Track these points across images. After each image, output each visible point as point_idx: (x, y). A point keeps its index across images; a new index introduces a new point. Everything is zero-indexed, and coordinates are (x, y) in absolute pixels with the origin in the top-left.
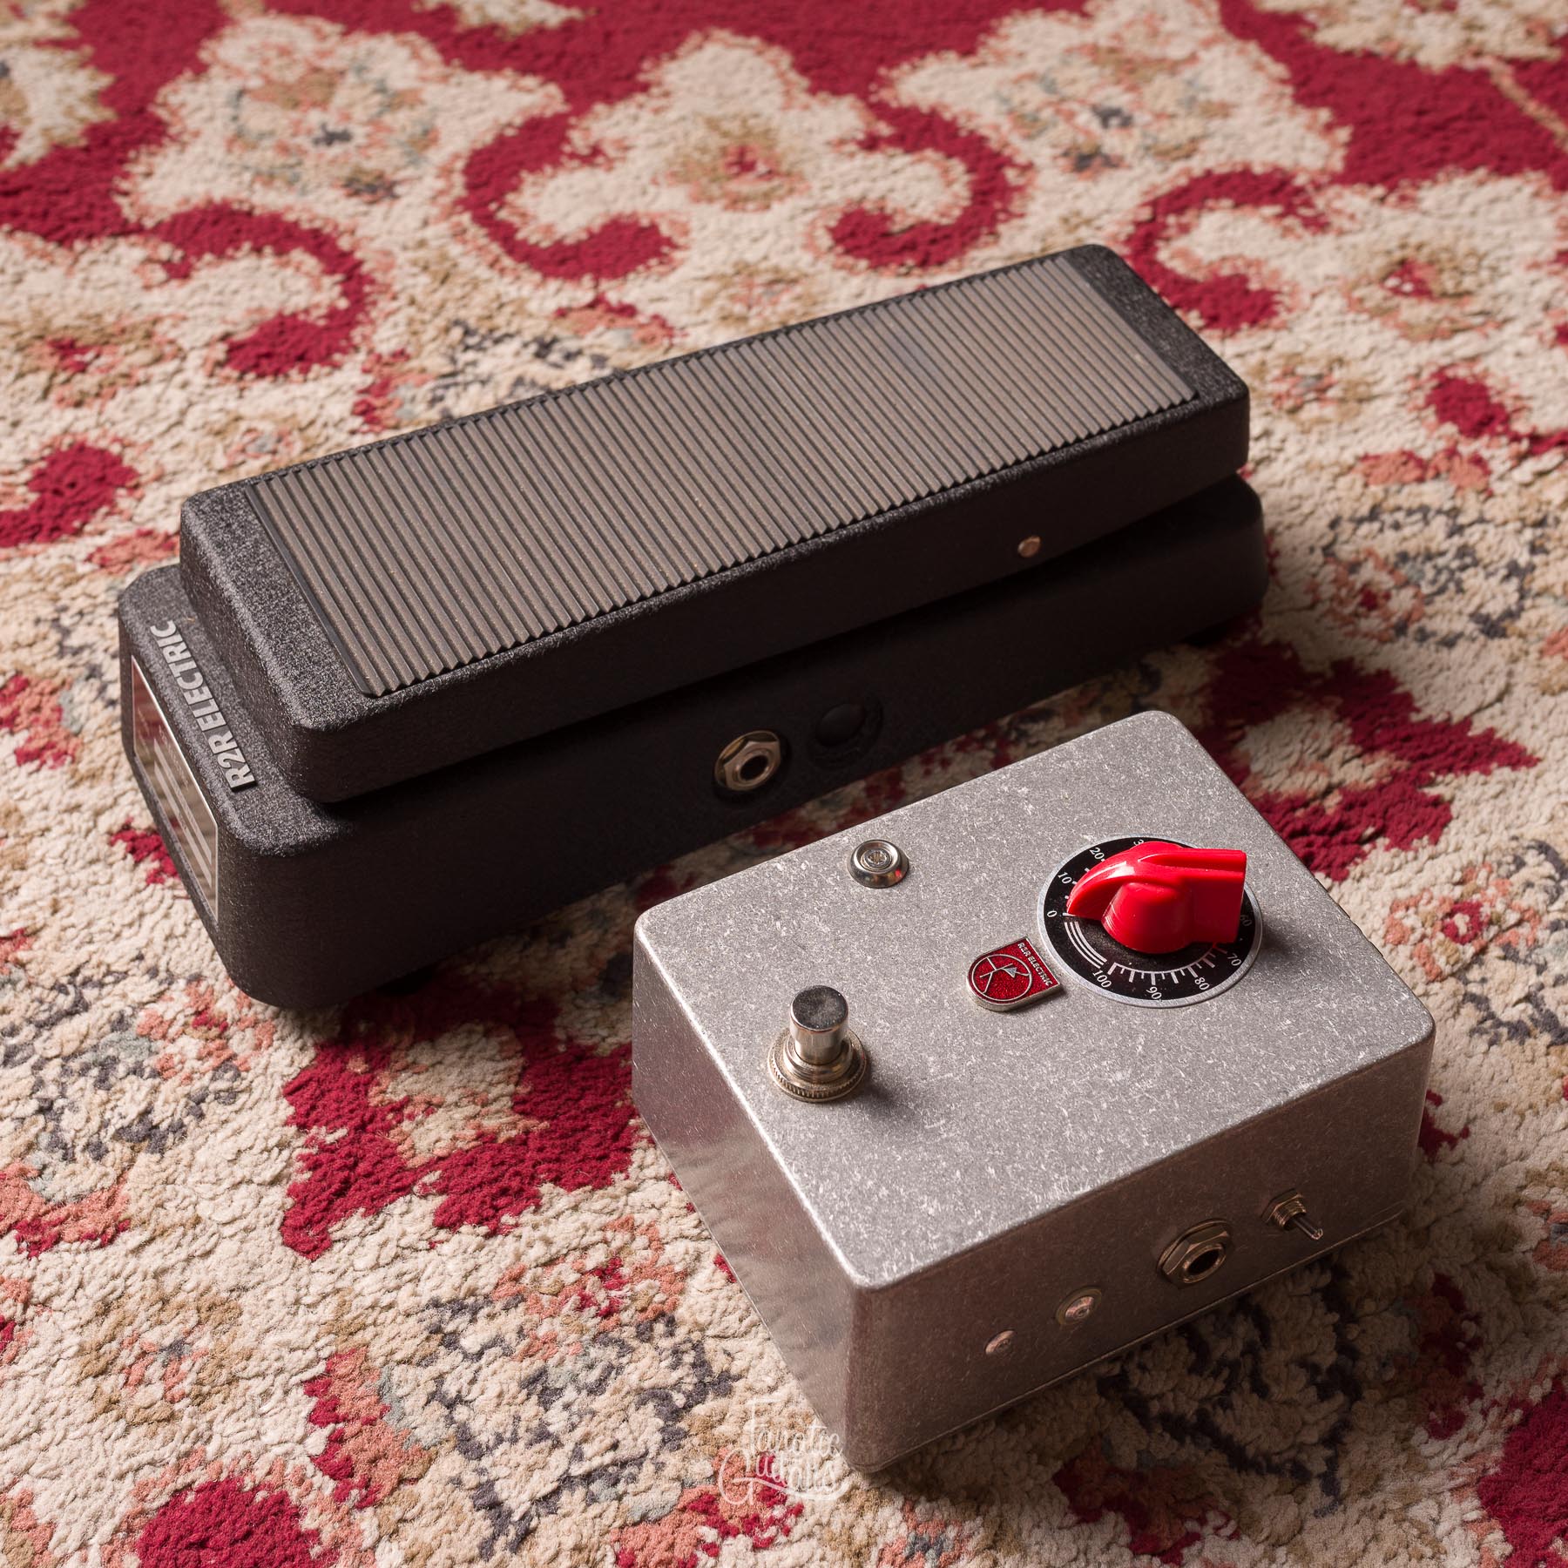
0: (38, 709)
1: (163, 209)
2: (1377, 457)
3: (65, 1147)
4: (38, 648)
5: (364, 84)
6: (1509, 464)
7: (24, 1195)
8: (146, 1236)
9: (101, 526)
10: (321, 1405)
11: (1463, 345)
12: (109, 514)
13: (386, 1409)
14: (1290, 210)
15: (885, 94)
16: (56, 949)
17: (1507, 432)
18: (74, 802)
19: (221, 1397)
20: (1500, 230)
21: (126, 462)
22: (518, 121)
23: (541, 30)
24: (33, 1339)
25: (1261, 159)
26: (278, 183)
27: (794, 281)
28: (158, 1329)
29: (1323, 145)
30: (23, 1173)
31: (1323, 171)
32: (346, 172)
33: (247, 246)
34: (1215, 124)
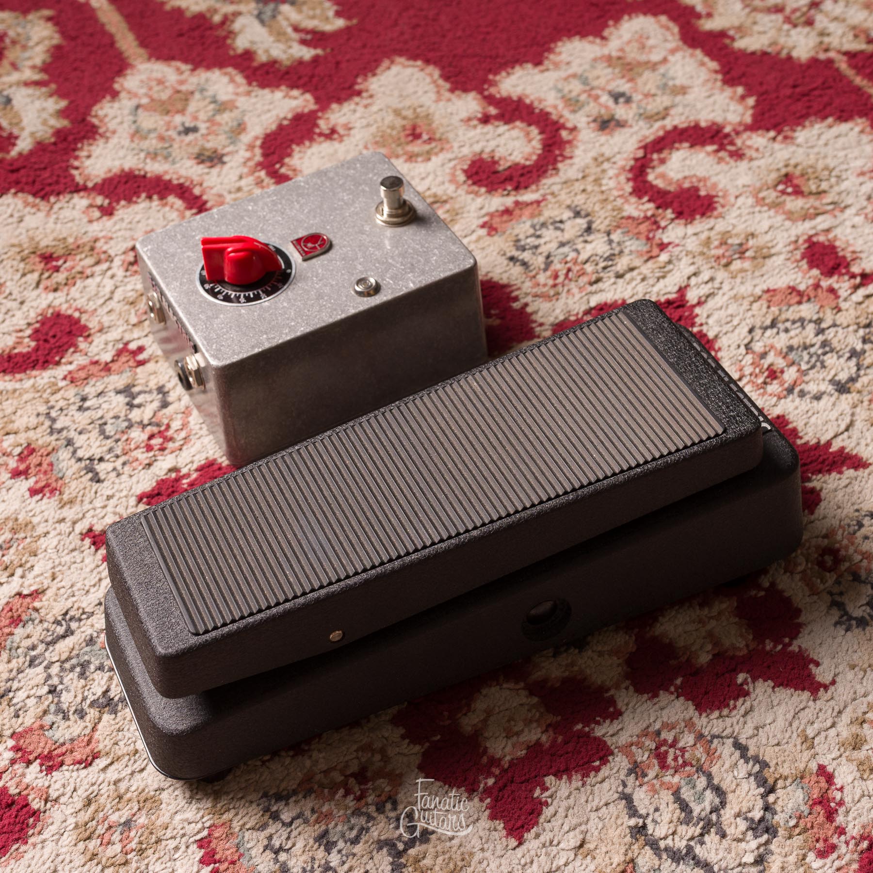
0: (40, 464)
1: (97, 176)
2: (774, 290)
3: (64, 712)
4: (39, 430)
5: (204, 99)
6: (849, 292)
7: (43, 739)
8: (109, 761)
9: (71, 359)
10: (206, 854)
11: (822, 222)
12: (74, 352)
13: (241, 855)
14: (722, 148)
15: (493, 90)
16: (55, 600)
17: (848, 272)
18: (61, 517)
19: (152, 850)
20: (841, 154)
21: (83, 322)
22: (290, 116)
23: (300, 62)
24: (50, 821)
25: (705, 118)
26: (159, 158)
27: (445, 202)
28: (117, 814)
29: (740, 108)
30: (42, 727)
31: (740, 124)
32: (196, 150)
33: (144, 195)
34: (679, 98)
